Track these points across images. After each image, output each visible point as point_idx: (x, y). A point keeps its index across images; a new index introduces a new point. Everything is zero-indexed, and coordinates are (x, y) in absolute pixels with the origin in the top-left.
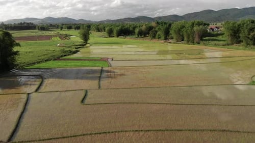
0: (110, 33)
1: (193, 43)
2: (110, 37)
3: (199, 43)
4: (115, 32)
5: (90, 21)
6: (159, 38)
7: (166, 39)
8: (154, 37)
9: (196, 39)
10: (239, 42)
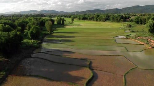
0: (79, 19)
1: (103, 22)
2: (79, 20)
3: (105, 22)
4: (81, 19)
5: (66, 12)
6: (95, 20)
7: (97, 21)
8: (93, 20)
9: (104, 21)
10: (114, 21)
